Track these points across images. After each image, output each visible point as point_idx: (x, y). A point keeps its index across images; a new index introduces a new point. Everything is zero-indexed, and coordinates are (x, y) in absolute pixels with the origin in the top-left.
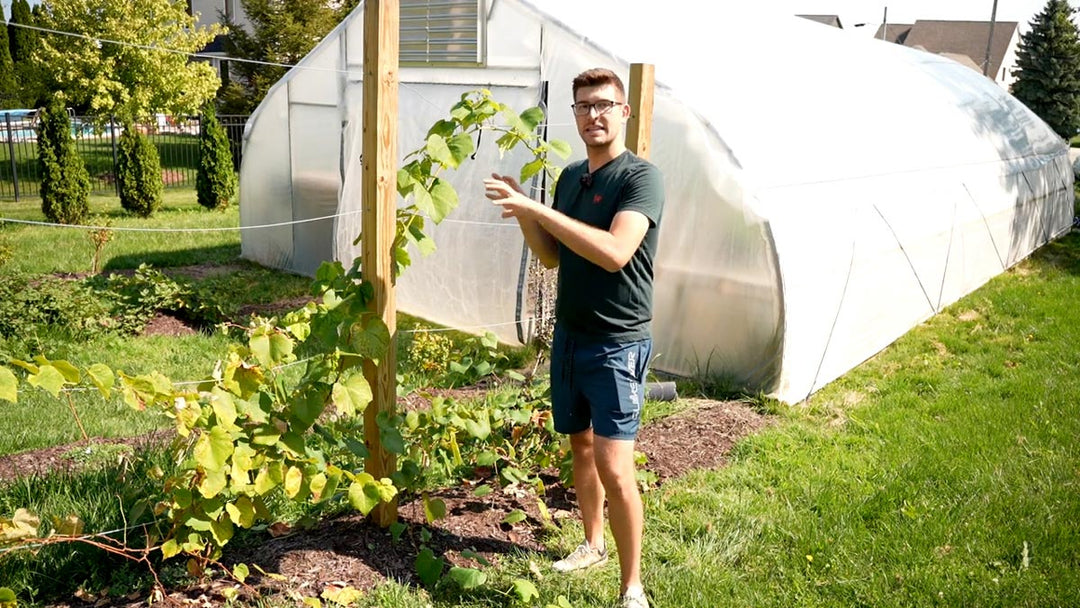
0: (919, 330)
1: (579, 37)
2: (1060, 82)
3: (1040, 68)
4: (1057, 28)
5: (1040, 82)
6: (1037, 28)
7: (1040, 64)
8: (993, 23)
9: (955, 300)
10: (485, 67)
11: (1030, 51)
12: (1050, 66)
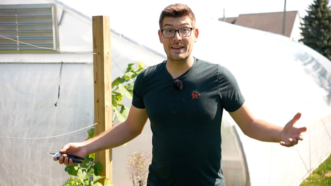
0: (306, 184)
1: (118, 34)
2: (328, 43)
3: (315, 36)
4: (322, 12)
5: (315, 44)
6: (311, 13)
7: (315, 33)
8: (285, 13)
9: (317, 166)
10: (59, 53)
11: (308, 27)
12: (321, 34)
